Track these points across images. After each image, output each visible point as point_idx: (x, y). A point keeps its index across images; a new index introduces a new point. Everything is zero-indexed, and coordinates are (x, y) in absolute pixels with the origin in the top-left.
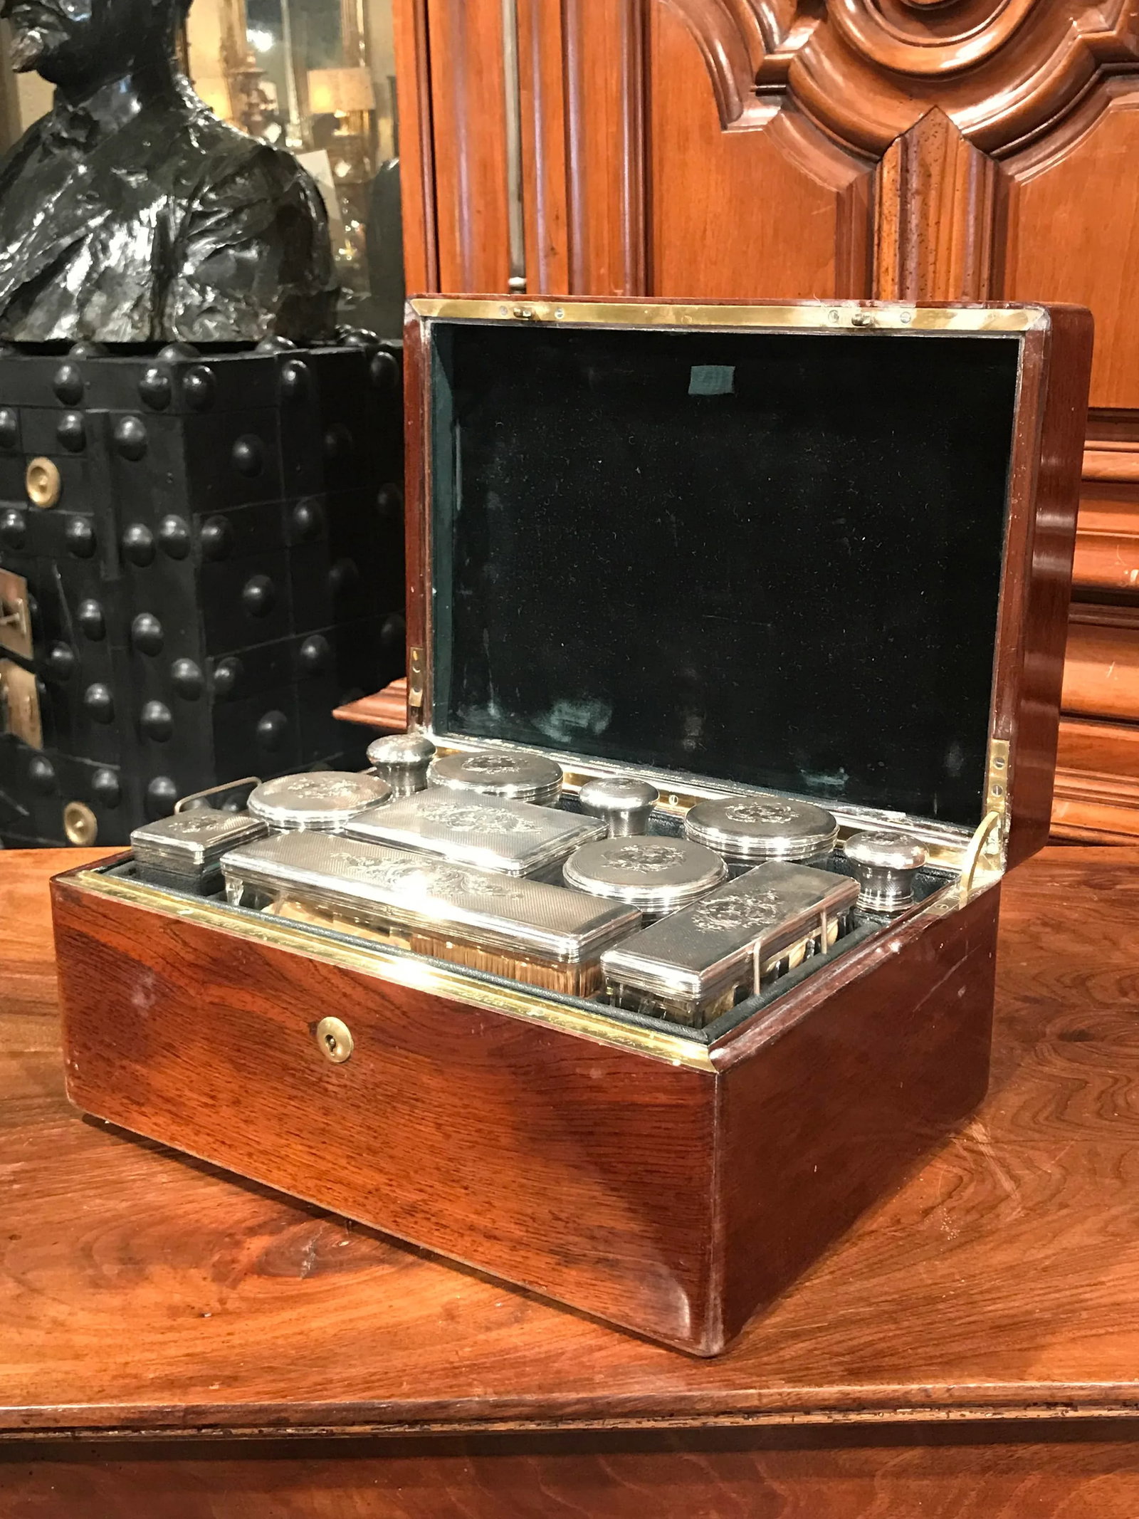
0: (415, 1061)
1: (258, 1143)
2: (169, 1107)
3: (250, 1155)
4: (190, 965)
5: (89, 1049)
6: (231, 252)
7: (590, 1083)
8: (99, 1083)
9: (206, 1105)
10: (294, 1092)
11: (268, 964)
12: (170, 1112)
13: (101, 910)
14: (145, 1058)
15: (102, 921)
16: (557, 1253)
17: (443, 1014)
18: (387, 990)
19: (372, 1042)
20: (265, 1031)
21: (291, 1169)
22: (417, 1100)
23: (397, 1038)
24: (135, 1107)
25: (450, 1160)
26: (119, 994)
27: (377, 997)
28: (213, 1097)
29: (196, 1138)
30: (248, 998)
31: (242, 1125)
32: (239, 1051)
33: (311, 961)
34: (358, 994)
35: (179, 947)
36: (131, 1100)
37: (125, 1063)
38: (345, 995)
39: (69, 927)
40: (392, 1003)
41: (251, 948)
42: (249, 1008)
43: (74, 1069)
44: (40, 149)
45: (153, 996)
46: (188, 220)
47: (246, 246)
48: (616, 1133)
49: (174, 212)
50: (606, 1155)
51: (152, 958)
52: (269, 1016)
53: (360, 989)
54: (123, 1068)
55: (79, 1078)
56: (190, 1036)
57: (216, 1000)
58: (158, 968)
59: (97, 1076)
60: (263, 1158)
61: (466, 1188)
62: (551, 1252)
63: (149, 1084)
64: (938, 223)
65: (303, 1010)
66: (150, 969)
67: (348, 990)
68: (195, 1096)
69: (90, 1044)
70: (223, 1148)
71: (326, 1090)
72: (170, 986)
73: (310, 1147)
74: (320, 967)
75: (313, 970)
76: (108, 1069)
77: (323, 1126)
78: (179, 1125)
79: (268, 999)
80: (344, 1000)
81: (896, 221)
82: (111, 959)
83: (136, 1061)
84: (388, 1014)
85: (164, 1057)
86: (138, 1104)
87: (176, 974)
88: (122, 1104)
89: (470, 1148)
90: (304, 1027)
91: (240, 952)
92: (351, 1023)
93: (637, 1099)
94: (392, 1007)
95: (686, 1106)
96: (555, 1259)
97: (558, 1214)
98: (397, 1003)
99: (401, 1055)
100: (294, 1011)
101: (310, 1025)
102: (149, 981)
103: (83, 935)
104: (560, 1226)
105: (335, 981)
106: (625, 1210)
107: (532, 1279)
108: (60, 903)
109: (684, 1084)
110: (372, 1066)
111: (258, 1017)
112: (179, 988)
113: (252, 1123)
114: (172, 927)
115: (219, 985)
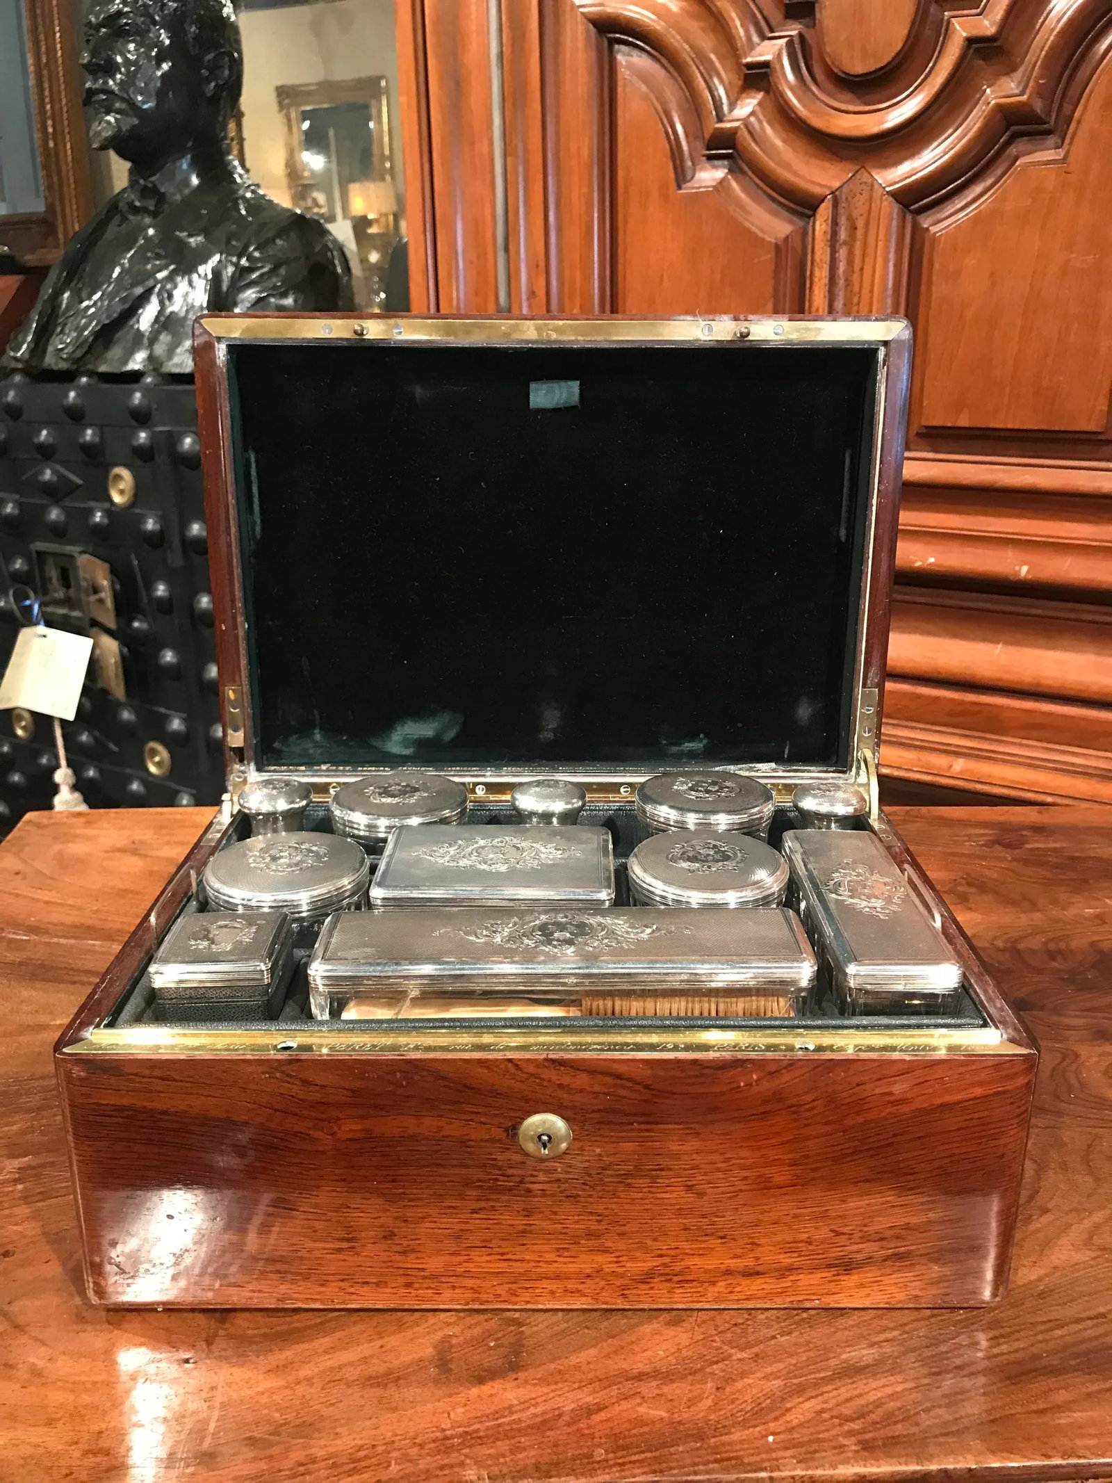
0: (664, 1131)
1: (423, 1269)
3: (408, 1285)
4: (314, 1105)
6: (272, 300)
7: (892, 1098)
9: (338, 1250)
10: (481, 1205)
11: (443, 1078)
12: (279, 1272)
13: (155, 1073)
15: (160, 1085)
16: (836, 1266)
17: (702, 1075)
18: (621, 1069)
19: (600, 1126)
20: (437, 1151)
21: (469, 1283)
22: (662, 1170)
23: (635, 1115)
25: (704, 1216)
27: (609, 1080)
28: (348, 1240)
29: (322, 1289)
30: (411, 1122)
31: (398, 1257)
32: (394, 1181)
33: (507, 1061)
34: (582, 1080)
35: (297, 1089)
38: (561, 1086)
39: (99, 1104)
40: (629, 1080)
41: (417, 1066)
42: (410, 1132)
44: (118, 217)
45: (251, 1153)
46: (237, 274)
47: (284, 295)
48: (919, 1138)
49: (226, 268)
50: (906, 1160)
51: (249, 1110)
52: (444, 1133)
53: (583, 1076)
57: (358, 1135)
58: (258, 1120)
60: (428, 1283)
61: (722, 1238)
62: (829, 1266)
64: (862, 269)
65: (496, 1115)
66: (246, 1123)
67: (565, 1080)
68: (323, 1245)
70: (366, 1288)
71: (529, 1191)
72: (279, 1135)
73: (502, 1254)
74: (524, 1065)
75: (509, 1070)
77: (521, 1228)
78: (293, 1282)
79: (441, 1116)
80: (560, 1093)
81: (826, 267)
82: (175, 1125)
84: (623, 1093)
87: (291, 1119)
89: (731, 1198)
90: (499, 1133)
91: (398, 1075)
92: (568, 1113)
93: (948, 1099)
94: (630, 1084)
95: (1004, 1092)
96: (834, 1271)
97: (841, 1230)
98: (637, 1078)
99: (640, 1130)
100: (483, 1120)
101: (506, 1130)
102: (243, 1138)
103: (120, 1109)
104: (842, 1240)
105: (546, 1074)
106: (922, 1204)
107: (801, 1298)
108: (81, 1079)
109: (1004, 1073)
110: (598, 1151)
111: (426, 1139)
112: (296, 1134)
113: (413, 1251)
114: (284, 1068)
115: (363, 1118)
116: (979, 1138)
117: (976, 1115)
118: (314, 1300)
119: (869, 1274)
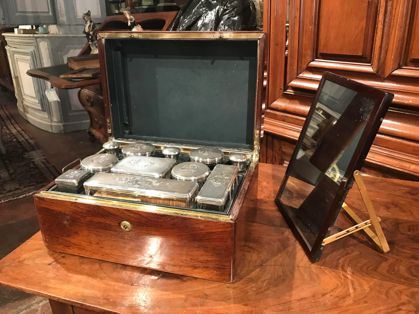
0: (150, 229)
1: (105, 252)
2: (77, 246)
3: (103, 255)
4: (80, 212)
5: (51, 235)
7: (200, 229)
8: (55, 243)
9: (88, 245)
10: (115, 240)
11: (104, 210)
12: (78, 248)
13: (51, 201)
14: (68, 236)
15: (52, 204)
16: (192, 267)
17: (158, 217)
18: (141, 213)
19: (137, 226)
20: (105, 226)
21: (115, 257)
23: (144, 224)
24: (67, 248)
26: (59, 221)
27: (138, 215)
28: (90, 243)
29: (86, 253)
30: (99, 219)
31: (100, 248)
32: (97, 231)
33: (117, 208)
34: (132, 215)
35: (77, 208)
36: (65, 246)
37: (62, 238)
38: (128, 215)
39: (41, 207)
40: (142, 216)
41: (99, 207)
42: (99, 221)
43: (47, 241)
45: (70, 221)
46: (223, 11)
48: (208, 239)
50: (205, 244)
51: (68, 212)
52: (106, 222)
53: (133, 214)
54: (61, 239)
55: (49, 243)
56: (82, 230)
57: (89, 220)
58: (70, 214)
59: (54, 242)
60: (106, 255)
62: (191, 267)
63: (70, 242)
65: (116, 220)
66: (68, 215)
67: (129, 214)
68: (85, 243)
69: (51, 234)
70: (95, 254)
71: (124, 238)
72: (75, 218)
73: (121, 252)
74: (120, 210)
75: (118, 210)
76: (58, 239)
77: (124, 246)
78: (81, 250)
79: (105, 219)
80: (128, 217)
82: (55, 213)
83: (66, 237)
84: (141, 219)
85: (75, 235)
86: (67, 247)
87: (76, 215)
88: (62, 247)
90: (117, 224)
91: (96, 208)
92: (131, 222)
93: (213, 231)
94: (143, 217)
95: (227, 231)
96: (192, 268)
97: (192, 258)
98: (144, 216)
99: (146, 228)
100: (113, 221)
101: (118, 224)
102: (68, 217)
103: (46, 208)
104: (193, 261)
105: (125, 212)
106: (210, 255)
107: (185, 273)
108: (38, 201)
109: (226, 226)
110: (137, 231)
111: (102, 223)
112: (78, 218)
113: (103, 248)
114: (74, 204)
115: (90, 217)
116: (222, 241)
117: (220, 236)
118: (85, 255)
119: (200, 270)
